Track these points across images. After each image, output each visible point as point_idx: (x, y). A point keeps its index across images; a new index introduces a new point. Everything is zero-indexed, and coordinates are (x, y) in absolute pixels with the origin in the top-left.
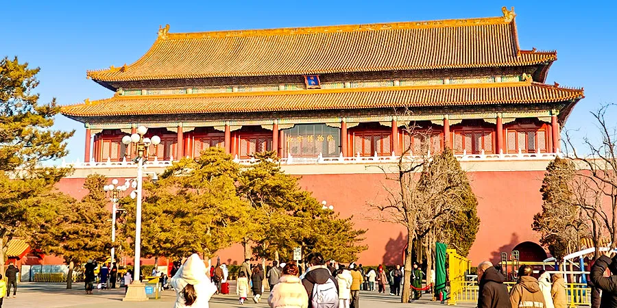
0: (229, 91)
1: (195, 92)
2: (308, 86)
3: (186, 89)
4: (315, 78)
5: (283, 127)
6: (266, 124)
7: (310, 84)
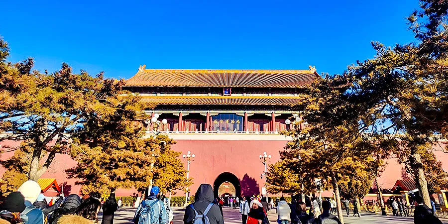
0: (181, 95)
1: (162, 95)
2: (224, 94)
3: (157, 93)
4: (229, 90)
5: (212, 115)
6: (203, 113)
7: (225, 93)
